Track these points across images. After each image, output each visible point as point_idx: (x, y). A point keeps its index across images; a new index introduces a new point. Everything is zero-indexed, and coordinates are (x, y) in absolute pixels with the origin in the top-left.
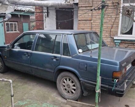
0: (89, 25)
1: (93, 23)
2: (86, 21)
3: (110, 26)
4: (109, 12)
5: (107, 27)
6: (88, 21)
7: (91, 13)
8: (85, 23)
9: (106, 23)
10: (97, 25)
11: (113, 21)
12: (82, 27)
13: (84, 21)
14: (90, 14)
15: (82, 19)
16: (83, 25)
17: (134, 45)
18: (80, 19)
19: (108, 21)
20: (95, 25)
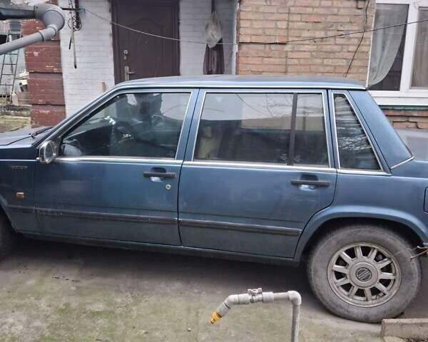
0: (277, 61)
1: (290, 55)
2: (267, 46)
3: (344, 63)
4: (342, 19)
5: (335, 67)
6: (273, 47)
7: (284, 20)
8: (265, 53)
9: (332, 55)
10: (302, 61)
11: (352, 48)
12: (254, 68)
13: (261, 47)
14: (283, 25)
15: (254, 39)
16: (257, 61)
17: (408, 121)
18: (248, 40)
19: (336, 48)
20: (296, 62)
